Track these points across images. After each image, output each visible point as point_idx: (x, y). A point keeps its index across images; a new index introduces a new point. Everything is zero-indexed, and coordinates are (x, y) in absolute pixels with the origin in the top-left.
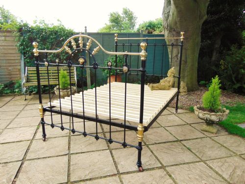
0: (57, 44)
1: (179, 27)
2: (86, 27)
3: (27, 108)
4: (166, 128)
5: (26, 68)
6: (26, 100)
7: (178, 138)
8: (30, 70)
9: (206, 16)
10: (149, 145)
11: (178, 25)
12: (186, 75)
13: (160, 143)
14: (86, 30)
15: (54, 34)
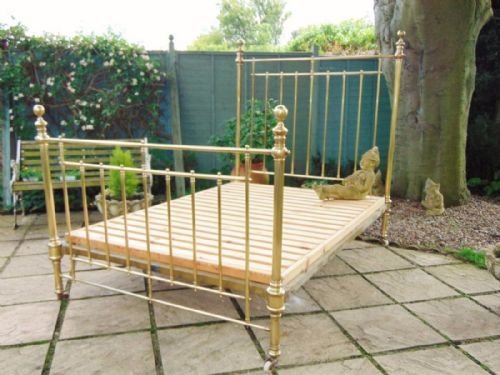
0: (97, 81)
1: (422, 40)
2: (171, 38)
3: (23, 248)
4: (407, 306)
5: (19, 142)
6: (17, 227)
7: (446, 334)
8: (27, 147)
9: (491, 10)
10: (375, 354)
11: (419, 33)
12: (438, 163)
13: (403, 350)
14: (171, 45)
15: (89, 54)
